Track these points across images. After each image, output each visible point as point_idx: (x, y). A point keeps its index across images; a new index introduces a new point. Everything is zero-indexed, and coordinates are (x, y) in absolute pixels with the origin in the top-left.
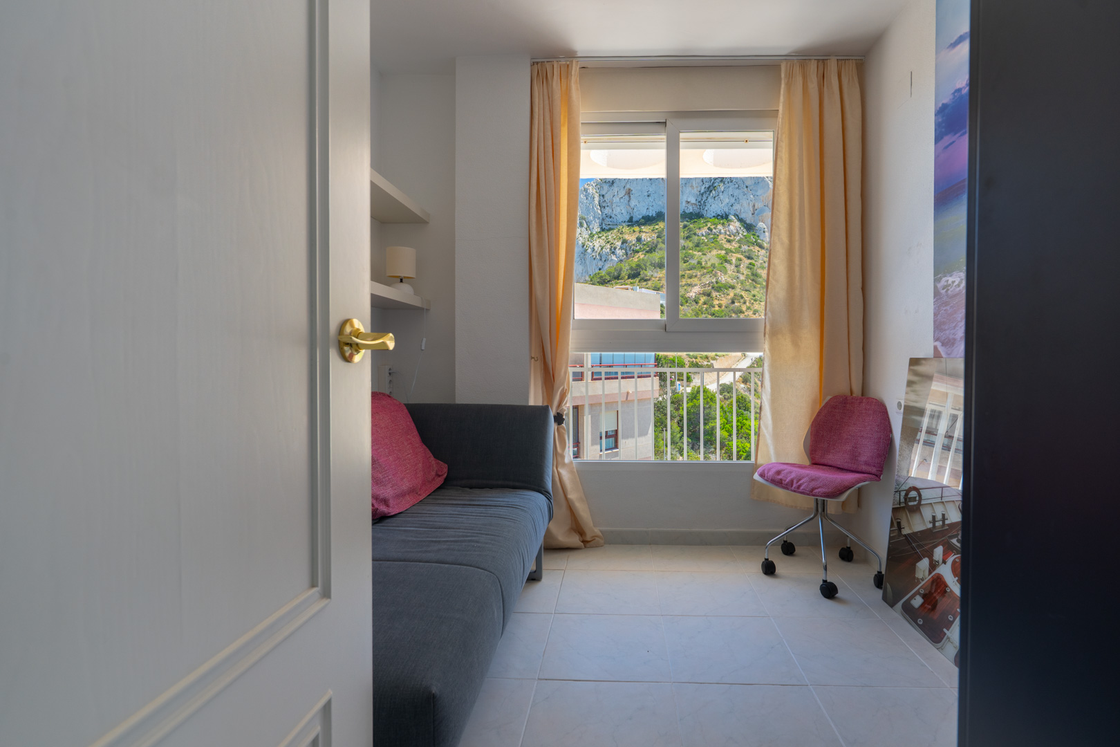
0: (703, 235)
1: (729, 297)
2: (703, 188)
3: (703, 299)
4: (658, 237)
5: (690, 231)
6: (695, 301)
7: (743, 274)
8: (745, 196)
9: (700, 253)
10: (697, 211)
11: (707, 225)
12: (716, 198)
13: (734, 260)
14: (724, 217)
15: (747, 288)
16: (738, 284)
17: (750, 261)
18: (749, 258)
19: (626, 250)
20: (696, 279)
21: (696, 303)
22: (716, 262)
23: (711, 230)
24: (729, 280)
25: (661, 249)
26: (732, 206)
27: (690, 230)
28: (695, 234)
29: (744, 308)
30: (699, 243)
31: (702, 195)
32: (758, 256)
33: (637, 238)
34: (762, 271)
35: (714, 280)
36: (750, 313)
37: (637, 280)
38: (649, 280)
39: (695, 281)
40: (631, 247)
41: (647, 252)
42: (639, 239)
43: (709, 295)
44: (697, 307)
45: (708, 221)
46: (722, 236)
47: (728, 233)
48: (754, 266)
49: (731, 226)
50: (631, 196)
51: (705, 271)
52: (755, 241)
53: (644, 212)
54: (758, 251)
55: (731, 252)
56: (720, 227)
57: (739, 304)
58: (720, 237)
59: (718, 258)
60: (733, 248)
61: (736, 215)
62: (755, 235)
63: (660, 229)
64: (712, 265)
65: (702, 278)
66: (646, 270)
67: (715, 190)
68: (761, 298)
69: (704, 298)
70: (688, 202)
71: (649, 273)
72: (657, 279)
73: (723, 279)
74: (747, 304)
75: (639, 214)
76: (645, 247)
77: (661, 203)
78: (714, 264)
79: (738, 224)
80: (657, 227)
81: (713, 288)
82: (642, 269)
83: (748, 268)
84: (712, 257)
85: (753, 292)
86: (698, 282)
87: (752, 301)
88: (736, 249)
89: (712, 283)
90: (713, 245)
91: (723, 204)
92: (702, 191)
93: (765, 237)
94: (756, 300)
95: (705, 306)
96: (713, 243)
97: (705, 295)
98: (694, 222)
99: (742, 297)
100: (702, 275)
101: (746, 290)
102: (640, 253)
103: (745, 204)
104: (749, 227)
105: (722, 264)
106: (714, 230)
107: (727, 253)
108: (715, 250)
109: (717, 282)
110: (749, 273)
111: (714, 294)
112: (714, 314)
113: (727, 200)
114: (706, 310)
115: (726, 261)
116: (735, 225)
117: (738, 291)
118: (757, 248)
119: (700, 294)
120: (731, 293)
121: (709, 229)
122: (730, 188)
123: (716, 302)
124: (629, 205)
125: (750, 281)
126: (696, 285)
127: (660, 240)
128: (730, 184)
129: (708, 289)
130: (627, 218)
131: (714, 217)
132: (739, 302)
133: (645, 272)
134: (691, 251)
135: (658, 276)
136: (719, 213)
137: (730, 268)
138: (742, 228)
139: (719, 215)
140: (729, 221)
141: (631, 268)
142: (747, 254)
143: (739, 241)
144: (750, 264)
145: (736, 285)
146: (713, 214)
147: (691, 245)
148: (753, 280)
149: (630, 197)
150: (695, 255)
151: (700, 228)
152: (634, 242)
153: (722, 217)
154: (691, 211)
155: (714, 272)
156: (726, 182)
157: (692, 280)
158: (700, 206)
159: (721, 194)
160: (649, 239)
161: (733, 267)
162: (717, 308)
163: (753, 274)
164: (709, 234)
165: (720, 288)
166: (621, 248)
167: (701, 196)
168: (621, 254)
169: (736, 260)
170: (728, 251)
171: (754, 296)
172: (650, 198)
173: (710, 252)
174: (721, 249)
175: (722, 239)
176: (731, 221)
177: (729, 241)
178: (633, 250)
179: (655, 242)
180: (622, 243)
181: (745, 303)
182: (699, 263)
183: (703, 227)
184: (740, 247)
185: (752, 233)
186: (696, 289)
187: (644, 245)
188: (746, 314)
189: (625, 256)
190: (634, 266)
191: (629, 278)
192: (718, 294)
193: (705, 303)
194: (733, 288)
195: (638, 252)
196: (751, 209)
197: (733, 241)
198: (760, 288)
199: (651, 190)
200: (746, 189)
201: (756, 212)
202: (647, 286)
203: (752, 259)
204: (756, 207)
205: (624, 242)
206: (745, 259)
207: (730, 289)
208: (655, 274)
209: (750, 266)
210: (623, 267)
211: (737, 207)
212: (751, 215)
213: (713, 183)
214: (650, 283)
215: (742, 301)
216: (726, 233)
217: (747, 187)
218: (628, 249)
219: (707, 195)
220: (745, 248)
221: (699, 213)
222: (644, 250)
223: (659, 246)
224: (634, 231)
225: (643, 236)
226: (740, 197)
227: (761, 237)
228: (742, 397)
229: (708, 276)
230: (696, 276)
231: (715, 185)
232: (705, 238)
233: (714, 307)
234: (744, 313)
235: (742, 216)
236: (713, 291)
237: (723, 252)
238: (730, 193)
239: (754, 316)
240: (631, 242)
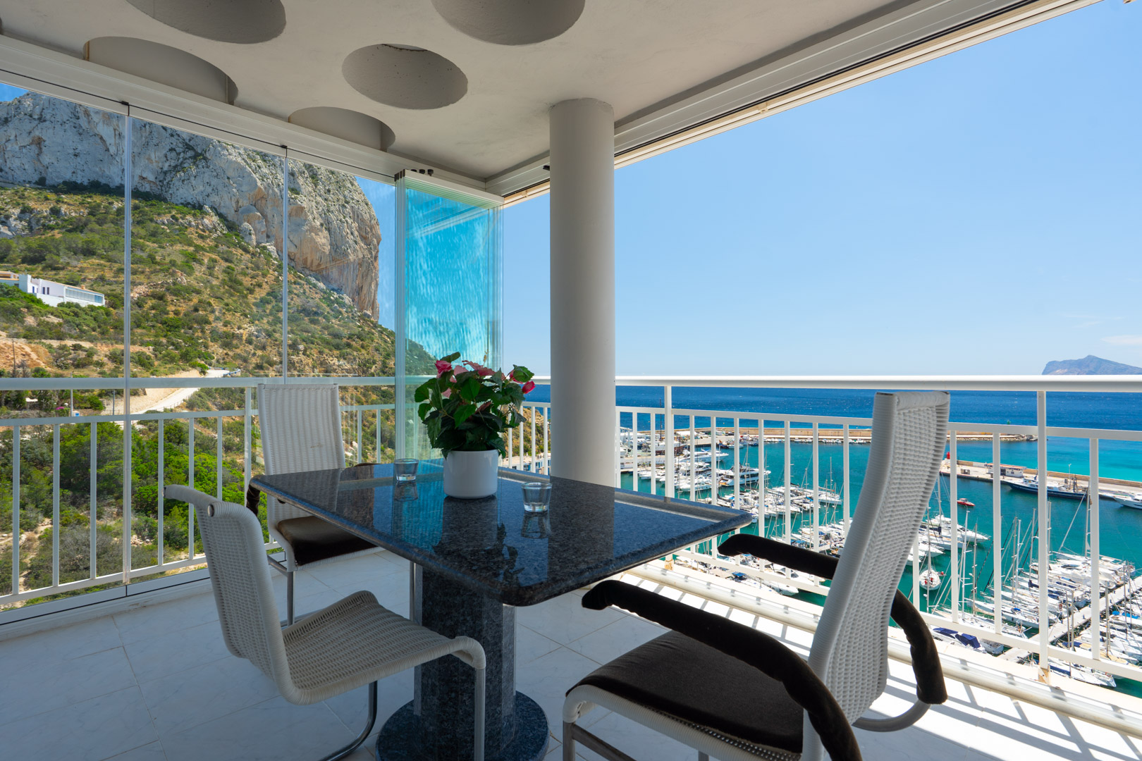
0: (164, 224)
1: (192, 304)
2: (167, 165)
3: (150, 303)
4: (89, 214)
5: (143, 215)
6: (137, 303)
7: (218, 278)
8: (226, 189)
9: (156, 245)
10: (156, 190)
11: (170, 212)
12: (185, 182)
13: (206, 261)
14: (198, 208)
15: (219, 294)
16: (206, 288)
17: (226, 264)
18: (227, 260)
19: (29, 223)
20: (142, 277)
21: (140, 306)
22: (180, 260)
23: (177, 220)
24: (194, 283)
25: (92, 230)
26: (208, 196)
27: (143, 213)
28: (152, 220)
29: (211, 318)
30: (156, 232)
31: (165, 173)
32: (240, 260)
33: (52, 210)
34: (243, 278)
35: (170, 281)
36: (220, 325)
37: (39, 267)
38: (63, 269)
39: (142, 278)
40: (39, 220)
41: (70, 231)
42: (55, 212)
43: (161, 298)
44: (140, 312)
45: (173, 208)
46: (192, 229)
47: (201, 227)
48: (233, 270)
49: (205, 220)
50: (44, 149)
51: (158, 267)
52: (238, 243)
53: (68, 176)
54: (242, 255)
55: (203, 249)
56: (189, 218)
57: (205, 313)
58: (189, 230)
59: (183, 254)
60: (206, 245)
61: (212, 208)
62: (238, 235)
63: (94, 204)
64: (171, 262)
65: (152, 276)
66: (58, 255)
67: (184, 172)
68: (237, 308)
69: (154, 301)
70: (144, 178)
71: (62, 260)
72: (77, 269)
73: (184, 280)
74: (217, 313)
75: (57, 177)
76: (65, 224)
77: (97, 169)
78: (175, 261)
79: (215, 219)
80: (89, 200)
81: (168, 290)
82: (50, 252)
83: (224, 271)
84: (175, 252)
85: (226, 301)
86: (146, 281)
87: (224, 311)
88: (210, 248)
89: (167, 283)
90: (178, 237)
91: (196, 192)
92: (166, 169)
93: (251, 239)
94: (229, 310)
95: (153, 312)
96: (177, 235)
97: (154, 298)
98: (152, 205)
99: (210, 304)
100: (152, 273)
101: (217, 298)
102: (56, 231)
103: (226, 197)
104: (232, 227)
105: (187, 262)
106: (180, 220)
107: (196, 251)
108: (179, 245)
109: (174, 284)
110: (226, 279)
111: (169, 298)
112: (166, 323)
113: (201, 188)
114: (154, 316)
115: (195, 260)
116: (211, 220)
117: (205, 297)
118: (240, 251)
119: (147, 295)
120: (195, 300)
121: (173, 217)
122: (206, 175)
123: (171, 308)
124: (39, 160)
125: (226, 287)
126: (141, 284)
127: (93, 219)
128: (206, 169)
129: (159, 290)
130: (36, 178)
131: (182, 204)
132: (205, 310)
133: (55, 257)
134: (142, 241)
135: (79, 266)
136: (190, 201)
137: (199, 271)
138: (221, 225)
139: (189, 203)
140: (205, 214)
141: (29, 249)
142: (225, 256)
143: (215, 239)
144: (228, 267)
145: (203, 290)
146: (181, 201)
147: (143, 232)
148: (230, 287)
149: (40, 149)
150: (148, 246)
151: (159, 214)
152: (45, 214)
153: (194, 207)
154: (148, 189)
155: (171, 271)
156: (200, 166)
157: (135, 277)
158: (161, 186)
159: (192, 178)
160: (73, 214)
161: (204, 269)
162: (171, 315)
163: (231, 280)
164: (173, 224)
165: (179, 291)
166: (20, 218)
167: (162, 175)
168: (20, 226)
169: (209, 261)
170: (198, 248)
171: (227, 305)
172: (79, 159)
173: (172, 245)
174: (189, 245)
175: (192, 234)
176: (206, 213)
177: (201, 237)
178: (44, 225)
179: (84, 219)
180: (23, 212)
181: (213, 312)
182: (152, 258)
183: (165, 213)
184: (217, 246)
185: (234, 232)
186: (142, 289)
187: (66, 221)
188: (213, 325)
189: (27, 231)
190: (34, 246)
191: (23, 262)
192: (174, 298)
193: (153, 308)
194: (198, 292)
195: (52, 228)
196: (234, 205)
197: (207, 237)
198: (239, 296)
199: (80, 148)
200: (227, 180)
201: (240, 210)
202: (57, 277)
203: (231, 262)
204: (240, 204)
205: (26, 211)
206: (221, 261)
207: (194, 294)
208: (74, 263)
209: (228, 271)
210: (14, 245)
211: (215, 198)
212: (233, 212)
213: (182, 163)
214: (62, 274)
215: (209, 309)
216: (197, 227)
217: (228, 178)
218: (34, 222)
219: (172, 175)
220: (223, 248)
221: (160, 195)
222: (63, 227)
223: (90, 226)
224: (46, 199)
225: (64, 208)
226: (220, 188)
227: (247, 240)
228: (176, 426)
229: (161, 275)
230: (143, 272)
231: (185, 165)
232: (166, 227)
233: (167, 314)
234: (210, 323)
235: (222, 211)
236: (167, 294)
237: (192, 249)
238: (206, 180)
239: (225, 328)
240: (39, 212)
